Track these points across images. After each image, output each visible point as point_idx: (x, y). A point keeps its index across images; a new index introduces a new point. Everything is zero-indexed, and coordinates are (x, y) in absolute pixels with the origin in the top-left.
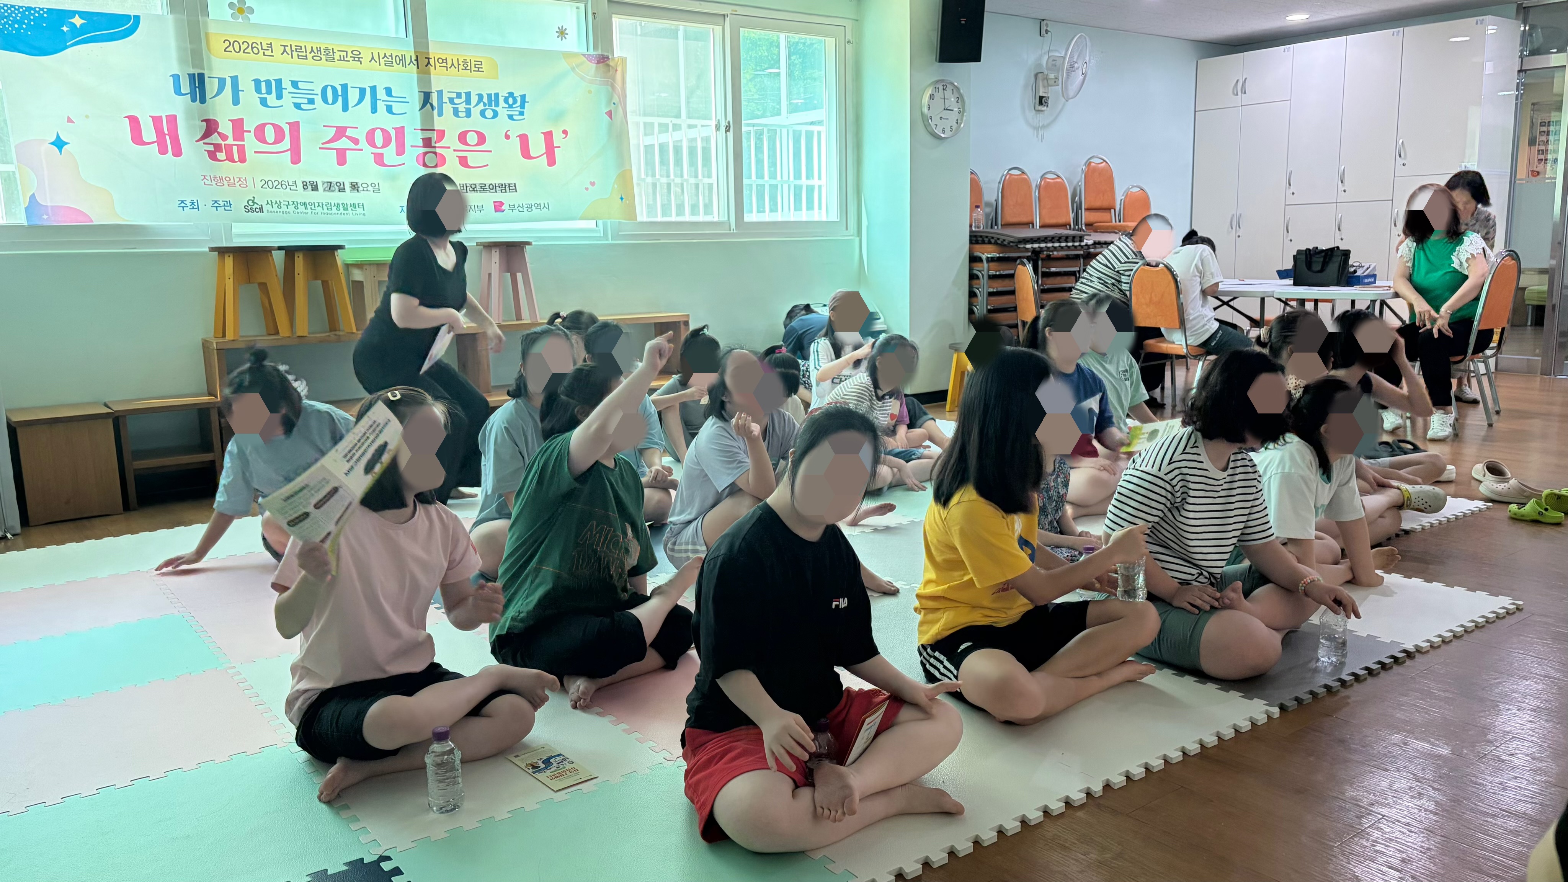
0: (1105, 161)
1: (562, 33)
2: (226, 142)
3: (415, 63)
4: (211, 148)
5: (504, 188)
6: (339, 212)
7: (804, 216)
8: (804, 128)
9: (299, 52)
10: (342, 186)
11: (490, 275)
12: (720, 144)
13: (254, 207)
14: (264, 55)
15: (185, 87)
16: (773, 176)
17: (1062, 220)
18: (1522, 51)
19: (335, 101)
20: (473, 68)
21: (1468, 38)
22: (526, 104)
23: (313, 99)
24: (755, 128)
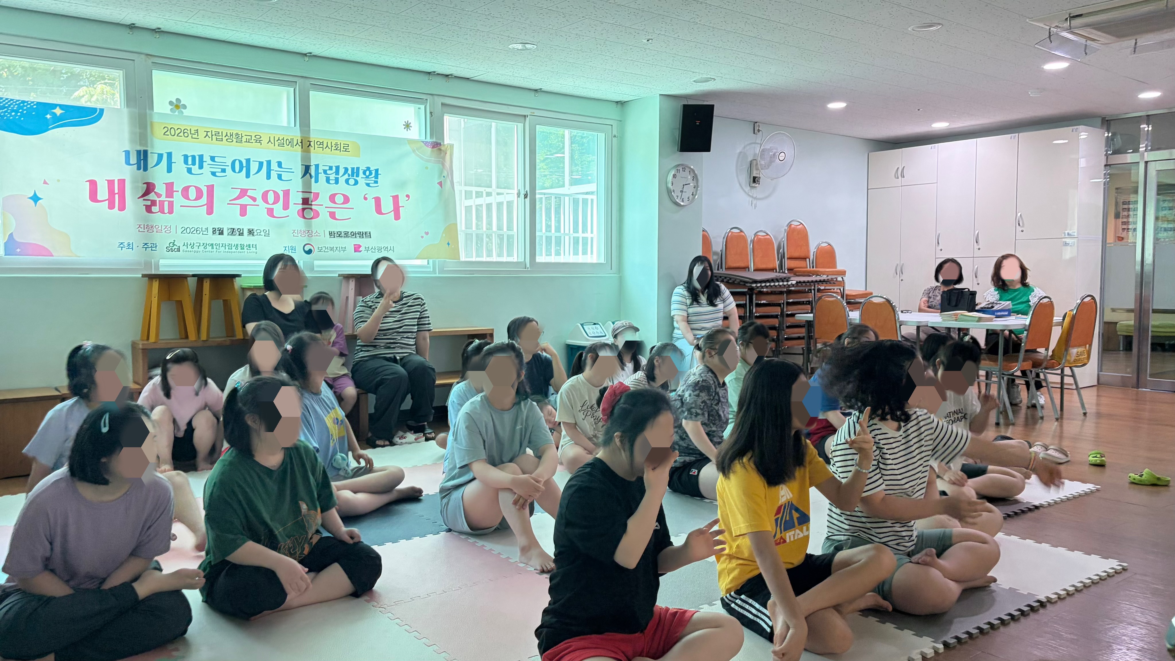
0: (801, 223)
1: (407, 126)
2: (160, 199)
3: (300, 144)
4: (149, 203)
5: (361, 235)
6: (238, 251)
7: (580, 259)
8: (581, 197)
9: (217, 136)
10: (241, 232)
11: (347, 298)
12: (520, 207)
13: (173, 248)
14: (192, 138)
15: (133, 160)
16: (558, 229)
17: (770, 266)
18: (1107, 151)
19: (241, 171)
20: (342, 149)
21: (1067, 141)
22: (379, 176)
23: (225, 169)
24: (546, 196)
